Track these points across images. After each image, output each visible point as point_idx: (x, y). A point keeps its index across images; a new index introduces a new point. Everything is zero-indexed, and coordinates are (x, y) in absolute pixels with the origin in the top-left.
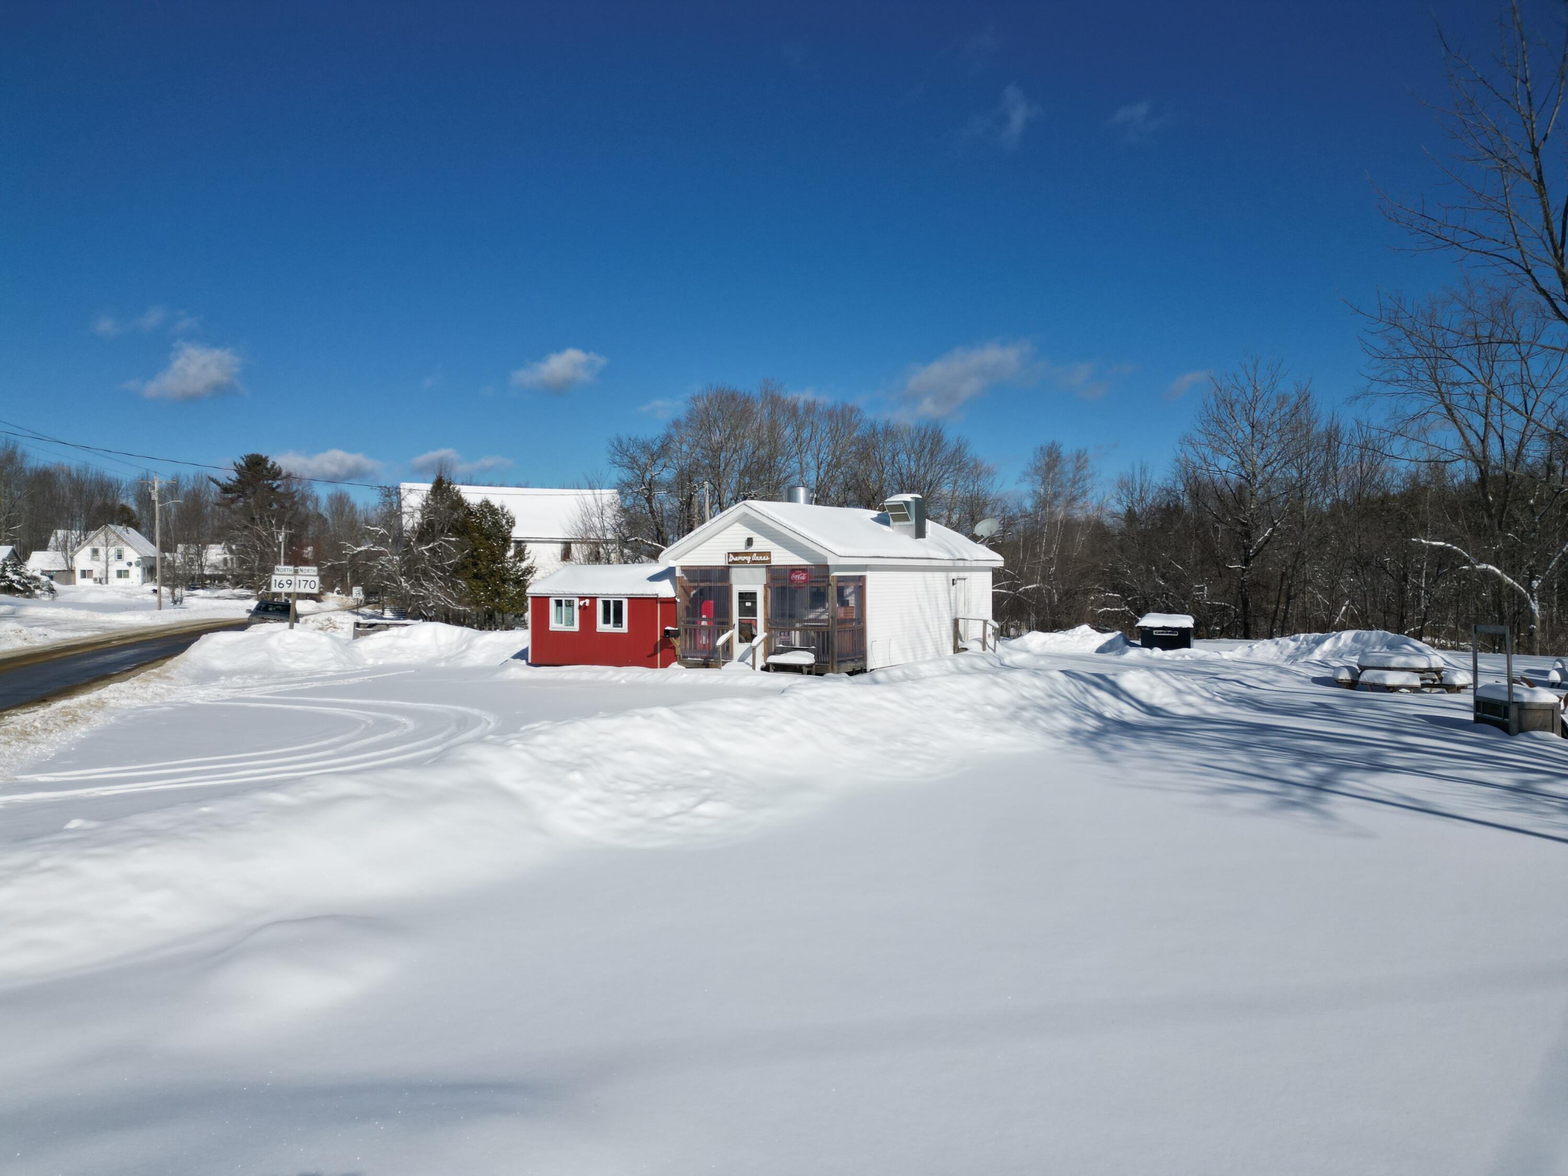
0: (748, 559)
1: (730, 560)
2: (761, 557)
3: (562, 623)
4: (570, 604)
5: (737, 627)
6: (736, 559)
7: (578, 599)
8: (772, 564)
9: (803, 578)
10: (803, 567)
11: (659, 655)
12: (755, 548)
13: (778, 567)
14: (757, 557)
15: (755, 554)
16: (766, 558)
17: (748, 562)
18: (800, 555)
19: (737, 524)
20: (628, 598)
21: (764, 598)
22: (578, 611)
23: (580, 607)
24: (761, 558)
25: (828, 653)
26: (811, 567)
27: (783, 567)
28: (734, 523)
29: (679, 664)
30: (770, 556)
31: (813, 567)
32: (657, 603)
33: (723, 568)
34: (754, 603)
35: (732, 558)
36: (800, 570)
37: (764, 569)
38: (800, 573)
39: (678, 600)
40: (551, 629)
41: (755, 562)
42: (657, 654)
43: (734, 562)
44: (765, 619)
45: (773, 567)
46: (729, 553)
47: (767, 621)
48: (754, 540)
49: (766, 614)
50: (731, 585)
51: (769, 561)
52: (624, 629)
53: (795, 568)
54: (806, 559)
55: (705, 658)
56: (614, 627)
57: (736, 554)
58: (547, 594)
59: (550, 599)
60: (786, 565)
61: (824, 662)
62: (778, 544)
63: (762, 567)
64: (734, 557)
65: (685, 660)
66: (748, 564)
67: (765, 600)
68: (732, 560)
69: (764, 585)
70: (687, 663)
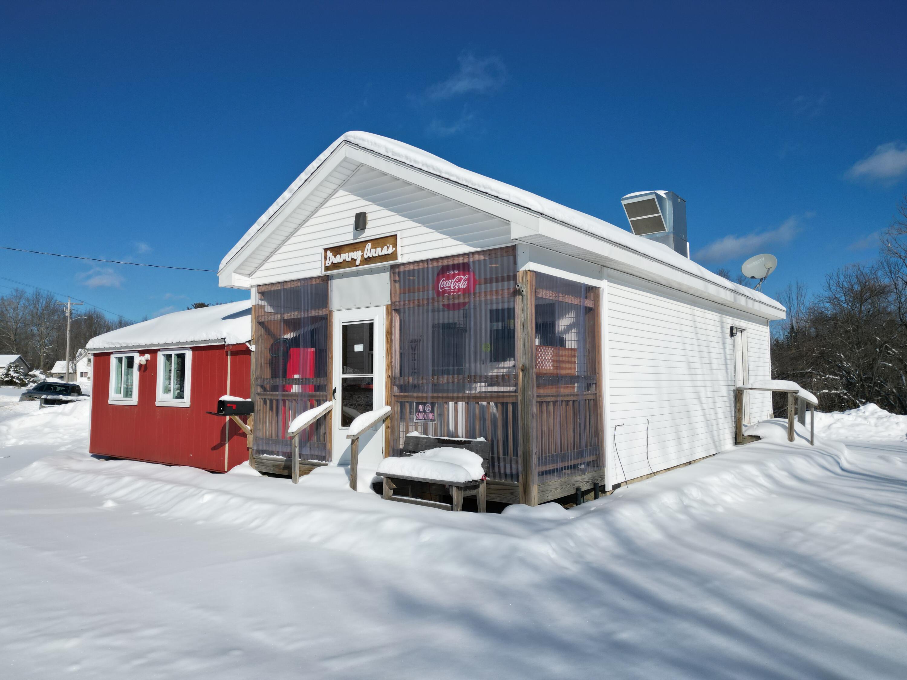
0: (357, 255)
1: (328, 263)
2: (379, 249)
3: (121, 393)
4: (130, 362)
5: (339, 394)
6: (338, 259)
7: (138, 354)
8: (401, 260)
9: (462, 285)
10: (461, 260)
11: (227, 446)
12: (370, 233)
13: (411, 267)
14: (373, 250)
15: (369, 245)
16: (387, 250)
17: (358, 263)
18: (452, 235)
19: (341, 192)
21: (387, 332)
22: (138, 373)
23: (140, 366)
24: (379, 252)
25: (516, 454)
26: (477, 257)
27: (421, 266)
28: (335, 191)
29: (251, 464)
30: (395, 245)
31: (482, 257)
32: (227, 355)
33: (318, 281)
34: (370, 347)
35: (333, 259)
36: (456, 267)
37: (386, 277)
38: (456, 275)
39: (253, 348)
40: (110, 402)
41: (368, 260)
42: (225, 444)
43: (335, 266)
44: (389, 377)
45: (402, 269)
46: (326, 250)
47: (392, 380)
48: (369, 217)
49: (390, 365)
50: (331, 313)
51: (394, 256)
52: (186, 402)
53: (445, 263)
54: (465, 241)
57: (337, 250)
59: (112, 356)
60: (427, 261)
61: (506, 475)
62: (411, 217)
63: (382, 270)
64: (335, 256)
65: (260, 458)
66: (359, 265)
67: (389, 337)
68: (332, 263)
69: (387, 306)
70: (263, 463)
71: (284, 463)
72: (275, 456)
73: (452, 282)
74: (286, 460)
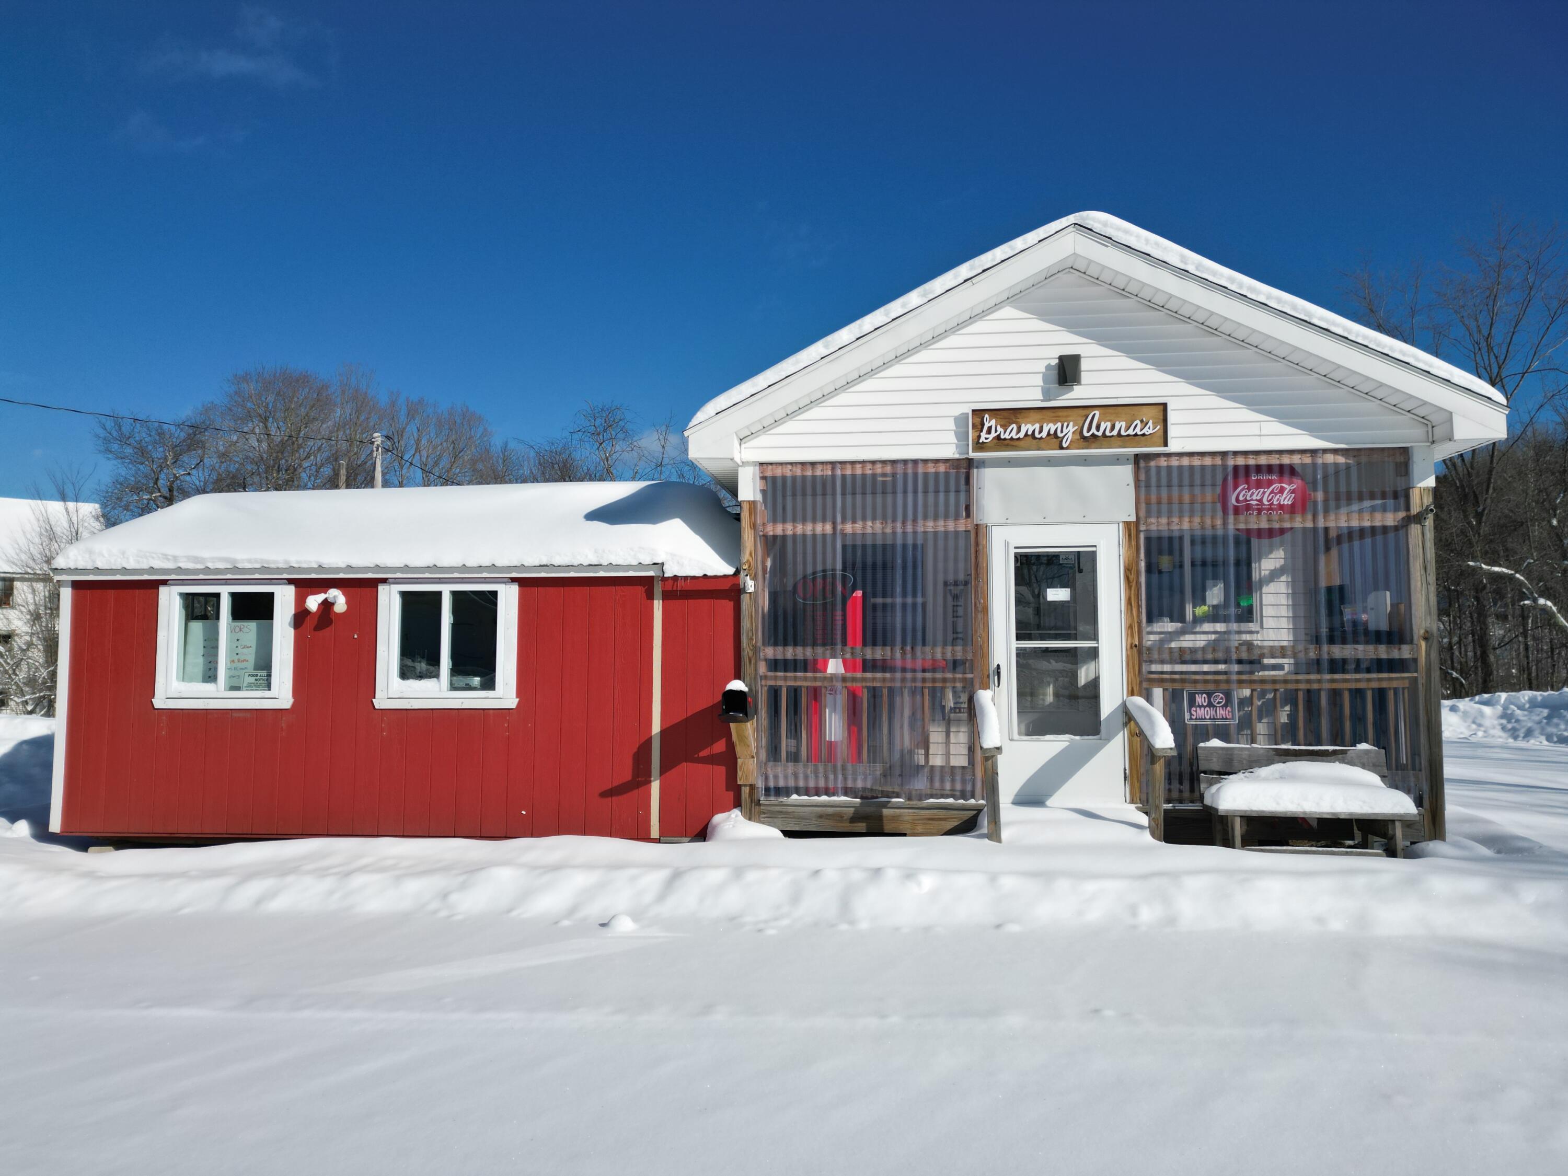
0: (1066, 430)
1: (984, 438)
2: (1122, 425)
3: (213, 680)
5: (1009, 677)
6: (1011, 432)
7: (289, 589)
8: (1174, 446)
9: (1283, 498)
10: (1296, 460)
11: (655, 786)
12: (1077, 395)
13: (1190, 461)
14: (1101, 425)
15: (1092, 414)
17: (1067, 443)
18: (1283, 417)
19: (1008, 311)
20: (523, 582)
22: (291, 632)
23: (301, 617)
24: (1120, 429)
26: (1330, 458)
27: (1208, 461)
28: (997, 306)
29: (750, 817)
31: (1341, 460)
32: (650, 597)
35: (999, 430)
36: (1270, 469)
37: (1126, 473)
38: (1270, 483)
39: (749, 586)
40: (159, 702)
41: (1089, 441)
42: (645, 783)
43: (1000, 444)
46: (978, 413)
48: (1084, 365)
49: (1134, 627)
50: (984, 529)
51: (1157, 439)
52: (500, 695)
54: (1312, 430)
55: (866, 796)
56: (453, 688)
57: (1010, 415)
58: (152, 570)
59: (163, 590)
63: (1117, 460)
64: (1005, 427)
65: (782, 804)
66: (1067, 448)
67: (1132, 577)
68: (998, 437)
69: (1127, 524)
70: (787, 813)
71: (852, 809)
72: (824, 798)
73: (1264, 493)
74: (861, 804)
